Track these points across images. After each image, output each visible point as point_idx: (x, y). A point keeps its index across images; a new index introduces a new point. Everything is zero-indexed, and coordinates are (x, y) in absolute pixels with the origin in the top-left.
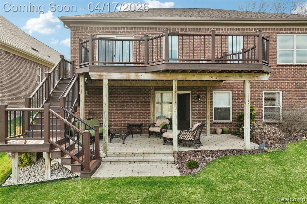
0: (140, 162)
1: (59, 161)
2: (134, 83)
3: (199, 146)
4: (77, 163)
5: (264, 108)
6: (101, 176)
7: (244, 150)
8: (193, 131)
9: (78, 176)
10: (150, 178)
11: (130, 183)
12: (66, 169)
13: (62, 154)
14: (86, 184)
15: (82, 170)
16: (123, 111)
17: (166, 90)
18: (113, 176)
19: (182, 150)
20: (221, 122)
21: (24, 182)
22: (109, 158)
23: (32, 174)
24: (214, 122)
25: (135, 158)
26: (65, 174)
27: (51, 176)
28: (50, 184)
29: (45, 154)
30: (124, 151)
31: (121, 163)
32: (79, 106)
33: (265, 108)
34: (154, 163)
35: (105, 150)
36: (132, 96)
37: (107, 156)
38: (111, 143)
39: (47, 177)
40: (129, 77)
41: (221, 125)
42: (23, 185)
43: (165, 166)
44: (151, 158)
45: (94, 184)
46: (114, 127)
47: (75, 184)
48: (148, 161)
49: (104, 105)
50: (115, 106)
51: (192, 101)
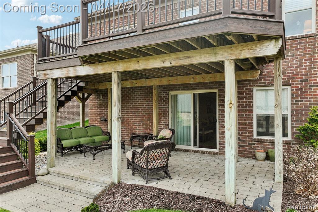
2: (135, 83)
16: (134, 117)
17: (182, 90)
20: (267, 140)
24: (255, 139)
34: (81, 194)
36: (143, 99)
37: (49, 174)
38: (85, 157)
40: (68, 73)
41: (269, 145)
46: (126, 137)
50: (127, 112)
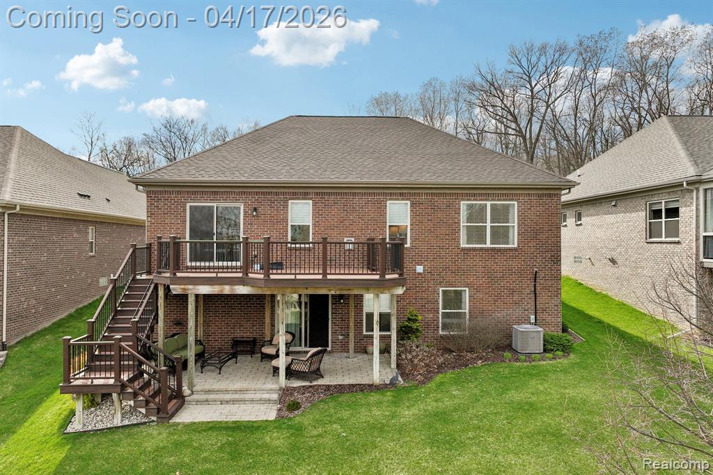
0: (234, 401)
1: (132, 403)
3: (317, 379)
4: (152, 405)
5: (440, 313)
6: (180, 421)
7: (372, 385)
8: (307, 360)
9: (153, 421)
10: (236, 422)
11: (211, 428)
12: (140, 412)
13: (135, 395)
14: (162, 430)
15: (158, 413)
18: (195, 421)
19: (291, 385)
21: (90, 428)
22: (195, 397)
23: (99, 418)
24: (364, 335)
25: (228, 397)
26: (139, 418)
27: (122, 420)
28: (121, 430)
29: (115, 396)
30: (216, 386)
31: (210, 403)
32: (157, 323)
33: (443, 313)
34: (252, 402)
35: (191, 386)
37: (192, 394)
38: (202, 373)
39: (117, 421)
40: (221, 291)
42: (90, 431)
43: (263, 407)
44: (248, 396)
45: (172, 430)
47: (150, 430)
48: (244, 401)
49: (189, 327)
51: (333, 304)
